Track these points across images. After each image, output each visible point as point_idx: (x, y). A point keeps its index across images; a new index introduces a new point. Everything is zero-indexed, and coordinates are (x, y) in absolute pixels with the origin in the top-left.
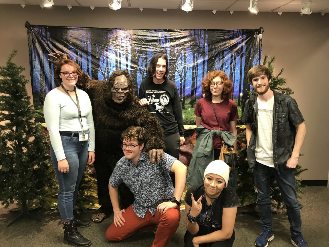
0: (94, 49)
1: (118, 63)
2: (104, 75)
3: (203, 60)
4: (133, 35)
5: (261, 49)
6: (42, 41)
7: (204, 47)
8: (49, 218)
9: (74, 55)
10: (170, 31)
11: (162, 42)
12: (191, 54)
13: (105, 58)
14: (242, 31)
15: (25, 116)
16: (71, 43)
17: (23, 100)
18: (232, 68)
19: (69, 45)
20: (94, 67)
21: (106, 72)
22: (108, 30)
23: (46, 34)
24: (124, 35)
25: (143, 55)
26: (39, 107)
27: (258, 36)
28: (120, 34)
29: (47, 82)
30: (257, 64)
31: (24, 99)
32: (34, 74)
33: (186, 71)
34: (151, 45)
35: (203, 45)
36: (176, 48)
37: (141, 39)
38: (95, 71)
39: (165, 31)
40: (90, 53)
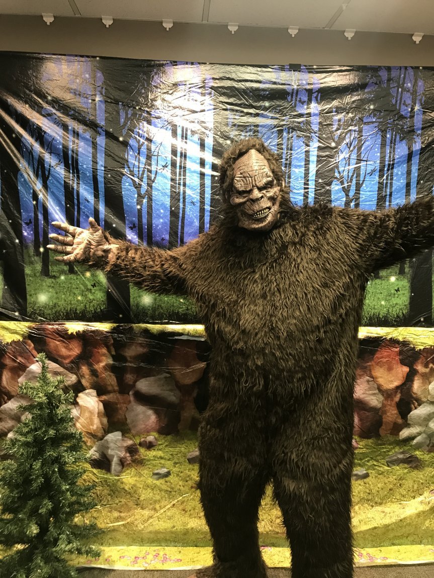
0: (114, 115)
1: (179, 155)
2: (138, 187)
4: (221, 79)
7: (412, 116)
9: (56, 133)
10: (320, 70)
11: (300, 101)
12: (376, 133)
13: (142, 140)
16: (49, 98)
19: (45, 105)
20: (112, 164)
21: (145, 180)
24: (197, 80)
28: (185, 77)
33: (362, 179)
34: (271, 107)
35: (410, 110)
36: (337, 118)
37: (243, 89)
38: (114, 177)
39: (307, 69)
40: (101, 128)
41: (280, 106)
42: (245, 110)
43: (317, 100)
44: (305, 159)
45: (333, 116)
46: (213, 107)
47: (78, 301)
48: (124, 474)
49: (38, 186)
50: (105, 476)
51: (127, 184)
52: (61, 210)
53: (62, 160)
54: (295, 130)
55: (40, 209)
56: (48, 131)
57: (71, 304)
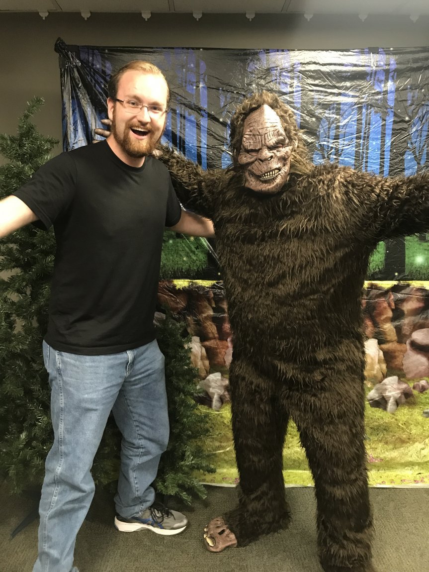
4: (308, 63)
6: (93, 82)
10: (397, 51)
11: (378, 80)
20: (213, 143)
23: (103, 65)
24: (287, 65)
25: (331, 112)
34: (351, 87)
37: (328, 72)
41: (360, 85)
42: (329, 91)
43: (393, 78)
44: (382, 133)
45: (408, 92)
47: (184, 261)
48: (223, 410)
50: (208, 411)
51: (226, 159)
54: (373, 106)
57: (177, 264)
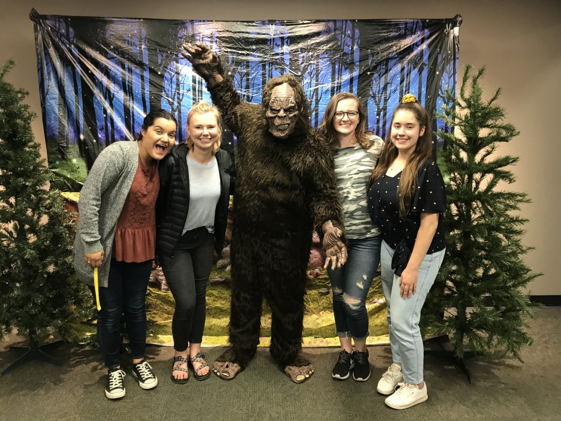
0: (155, 58)
1: (197, 82)
2: (172, 104)
3: (350, 76)
4: (223, 31)
5: (457, 56)
6: (60, 43)
7: (352, 53)
8: (77, 360)
9: (118, 70)
10: (290, 23)
11: (276, 45)
12: (329, 65)
13: (173, 73)
14: (422, 22)
15: (30, 178)
16: (112, 47)
17: (27, 149)
18: (403, 90)
19: (110, 52)
20: (154, 90)
21: (176, 100)
22: (178, 22)
23: (67, 31)
24: (207, 32)
25: (242, 68)
26: (57, 163)
27: (452, 31)
28: (200, 30)
29: (70, 118)
30: (449, 82)
31: (29, 148)
32: (48, 104)
33: (319, 97)
34: (257, 49)
35: (350, 49)
36: (301, 55)
37: (238, 38)
38: (156, 99)
39: (280, 23)
40: (146, 66)
41: (263, 48)
42: (240, 52)
43: (287, 44)
45: (299, 54)
46: (218, 50)
49: (107, 105)
50: (158, 292)
51: (165, 103)
52: (122, 120)
53: (122, 88)
54: (274, 64)
55: (109, 119)
56: (112, 69)
